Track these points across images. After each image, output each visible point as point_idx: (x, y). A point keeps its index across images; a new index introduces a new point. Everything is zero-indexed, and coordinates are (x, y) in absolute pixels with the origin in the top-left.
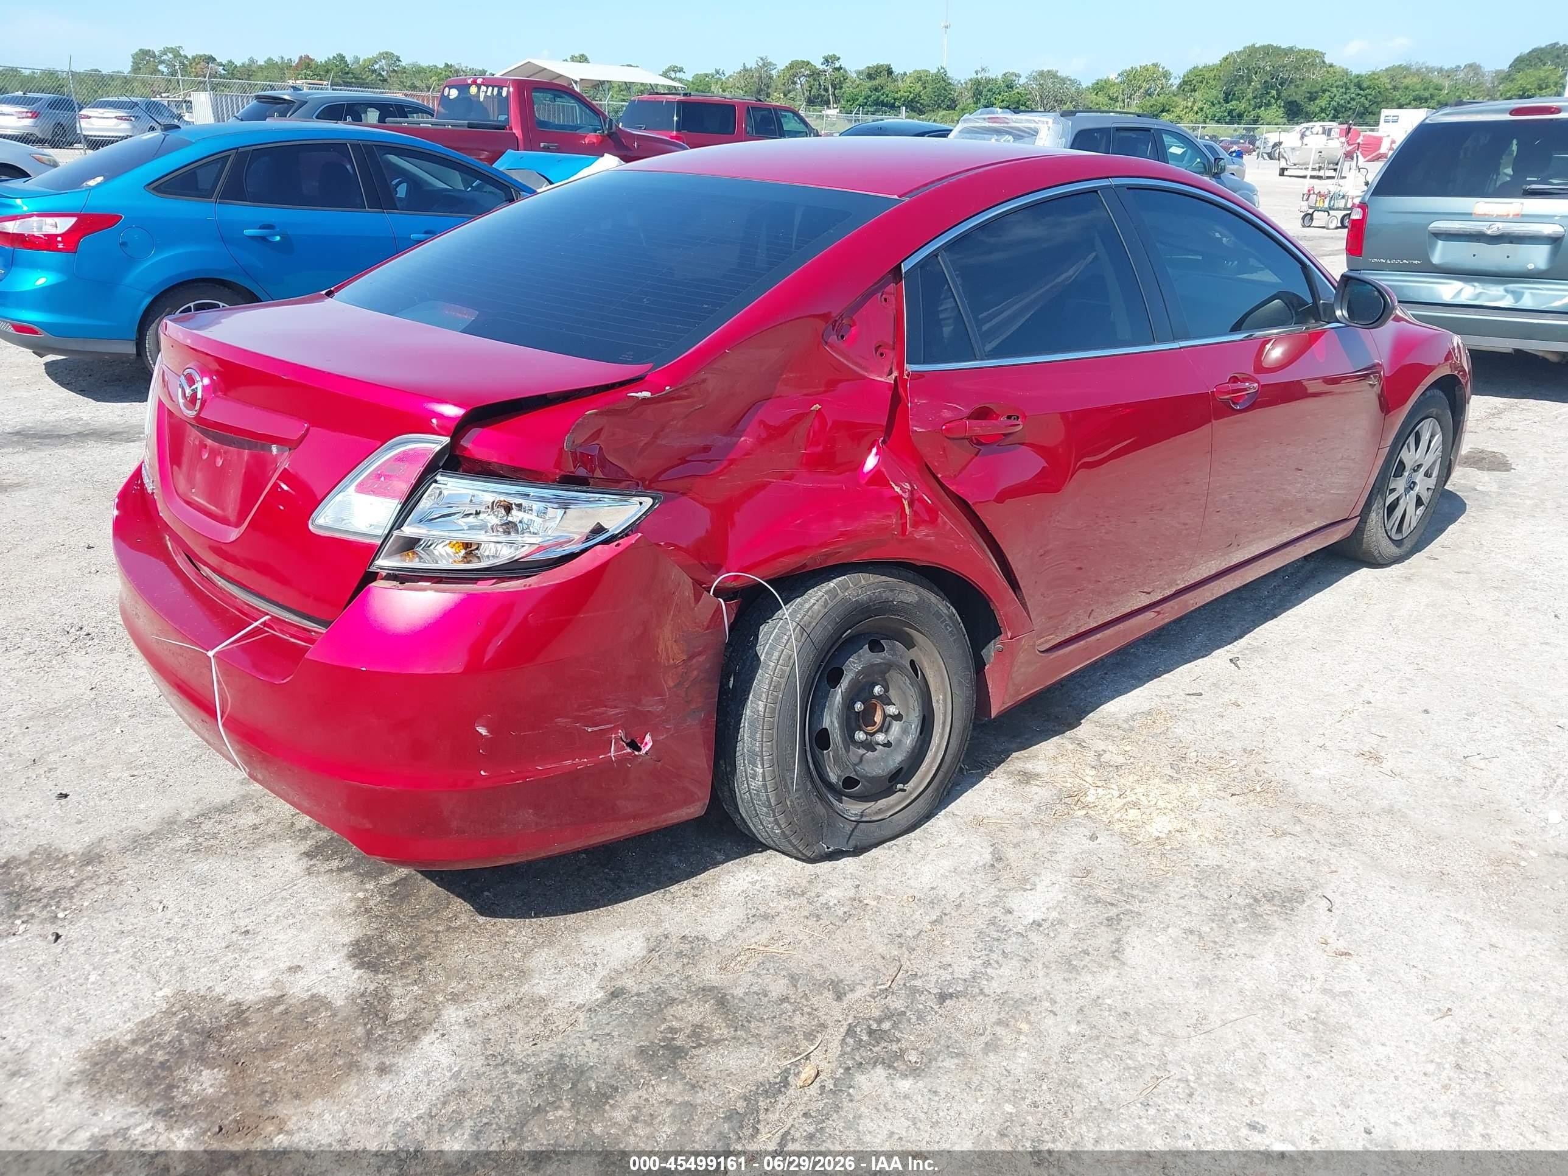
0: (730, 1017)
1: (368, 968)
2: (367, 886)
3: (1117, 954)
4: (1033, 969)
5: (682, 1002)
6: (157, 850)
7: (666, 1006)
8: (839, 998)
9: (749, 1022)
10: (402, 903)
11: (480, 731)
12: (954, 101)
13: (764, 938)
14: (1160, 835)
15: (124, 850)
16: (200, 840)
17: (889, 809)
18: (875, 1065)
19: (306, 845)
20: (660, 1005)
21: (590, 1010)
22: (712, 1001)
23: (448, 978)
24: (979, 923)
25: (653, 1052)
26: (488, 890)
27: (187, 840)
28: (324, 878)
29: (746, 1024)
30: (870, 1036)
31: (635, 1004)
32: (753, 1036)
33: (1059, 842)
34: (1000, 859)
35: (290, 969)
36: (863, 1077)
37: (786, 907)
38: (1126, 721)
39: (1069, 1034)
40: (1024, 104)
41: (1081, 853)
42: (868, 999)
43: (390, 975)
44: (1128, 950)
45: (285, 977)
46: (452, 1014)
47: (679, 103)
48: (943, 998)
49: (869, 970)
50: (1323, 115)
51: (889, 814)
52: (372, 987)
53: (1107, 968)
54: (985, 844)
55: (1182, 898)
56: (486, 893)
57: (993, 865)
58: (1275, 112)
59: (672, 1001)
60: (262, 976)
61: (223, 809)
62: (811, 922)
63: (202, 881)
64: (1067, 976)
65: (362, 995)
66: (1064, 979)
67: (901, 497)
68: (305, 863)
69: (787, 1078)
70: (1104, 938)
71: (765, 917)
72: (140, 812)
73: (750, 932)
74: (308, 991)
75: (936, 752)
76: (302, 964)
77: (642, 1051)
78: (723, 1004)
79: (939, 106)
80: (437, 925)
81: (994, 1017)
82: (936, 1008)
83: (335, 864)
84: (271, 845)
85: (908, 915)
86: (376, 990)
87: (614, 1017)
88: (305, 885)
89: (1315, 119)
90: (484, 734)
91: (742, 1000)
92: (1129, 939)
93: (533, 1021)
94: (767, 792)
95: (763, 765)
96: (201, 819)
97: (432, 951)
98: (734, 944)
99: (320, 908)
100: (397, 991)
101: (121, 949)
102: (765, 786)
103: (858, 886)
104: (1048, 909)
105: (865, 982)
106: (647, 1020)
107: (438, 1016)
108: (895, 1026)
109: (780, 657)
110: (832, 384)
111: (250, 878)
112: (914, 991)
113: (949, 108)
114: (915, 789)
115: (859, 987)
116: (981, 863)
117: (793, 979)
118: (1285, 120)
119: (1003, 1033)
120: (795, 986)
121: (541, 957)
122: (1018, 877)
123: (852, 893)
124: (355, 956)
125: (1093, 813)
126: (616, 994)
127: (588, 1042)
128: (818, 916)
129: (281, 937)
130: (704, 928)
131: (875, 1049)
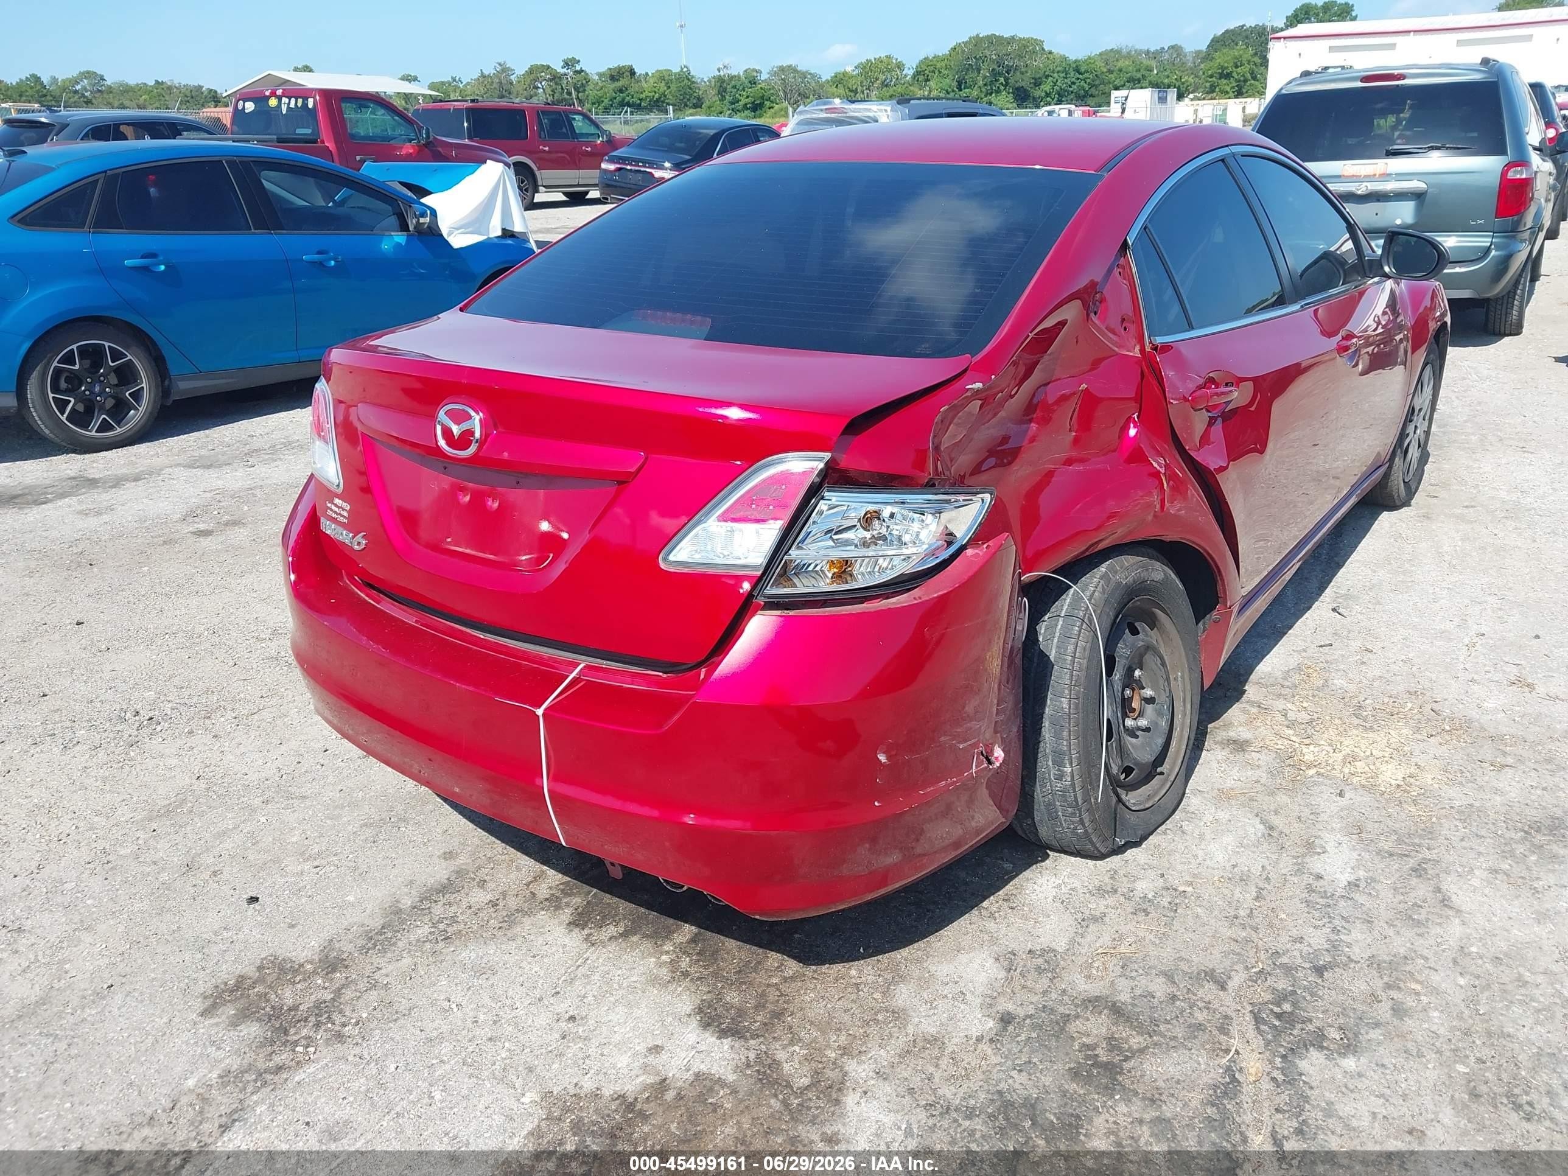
0: (1135, 1024)
1: (733, 1035)
2: (666, 948)
3: (1446, 902)
4: (1380, 929)
5: (1077, 1017)
6: (400, 944)
7: (1065, 1024)
8: (1223, 987)
9: (1158, 1026)
10: (716, 960)
11: (880, 758)
12: (698, 98)
13: (1106, 940)
14: (1397, 782)
15: (365, 950)
16: (441, 926)
17: (1156, 793)
18: (1307, 1050)
19: (566, 915)
20: (1058, 1023)
21: (991, 1041)
22: (1105, 1011)
23: (823, 1032)
24: (1298, 892)
25: (1087, 1072)
26: (796, 932)
27: (426, 929)
28: (612, 947)
29: (1156, 1028)
30: (1280, 1021)
31: (1034, 1027)
32: (1171, 1040)
33: (1313, 803)
34: (1272, 828)
35: (650, 1050)
36: (1303, 1062)
37: (1107, 906)
38: (1285, 679)
39: (1461, 987)
40: (769, 99)
41: (1341, 810)
42: (1250, 983)
43: (762, 1039)
44: (1454, 898)
45: (652, 1059)
46: (858, 1070)
47: (468, 109)
48: (1319, 971)
49: (1231, 955)
50: (1048, 99)
51: (1157, 799)
52: (752, 1056)
53: (1448, 917)
54: (1249, 815)
55: (1462, 840)
56: (797, 936)
57: (1270, 835)
58: (1004, 99)
59: (1067, 1018)
60: (625, 1063)
61: (444, 889)
62: (1141, 917)
63: (480, 972)
64: (1420, 931)
65: (748, 1066)
66: (1419, 935)
67: (1159, 472)
68: (577, 935)
69: (1234, 1075)
70: (1422, 890)
71: (1095, 919)
72: (352, 904)
73: (1090, 938)
74: (688, 1070)
75: (1182, 730)
76: (659, 1043)
77: (1075, 1074)
78: (1119, 1012)
79: (686, 105)
80: (770, 977)
81: (1379, 983)
82: (1319, 981)
83: (612, 930)
84: (527, 921)
85: (1229, 895)
86: (758, 1057)
87: (1022, 1044)
88: (599, 957)
89: (1042, 103)
90: (883, 761)
91: (1134, 1005)
92: (1446, 887)
93: (940, 1062)
94: (1075, 791)
95: (1071, 764)
96: (427, 904)
97: (786, 1006)
98: (1083, 951)
99: (633, 979)
100: (781, 1055)
101: (445, 1058)
102: (1073, 785)
103: (1162, 876)
104: (1353, 869)
105: (1236, 967)
106: (1057, 1041)
107: (845, 1074)
108: (1295, 1005)
109: (1076, 649)
110: (1096, 363)
111: (530, 959)
112: (1288, 970)
113: (695, 106)
114: (1171, 770)
115: (1233, 973)
116: (1260, 834)
117: (1169, 977)
118: (1015, 105)
119: (1400, 996)
120: (1175, 983)
121: (903, 995)
122: (1299, 842)
123: (1160, 882)
124: (709, 1025)
125: (1322, 771)
126: (1006, 1019)
127: (1014, 1073)
128: (1144, 910)
129: (614, 1017)
130: (1042, 939)
131: (1295, 1032)
